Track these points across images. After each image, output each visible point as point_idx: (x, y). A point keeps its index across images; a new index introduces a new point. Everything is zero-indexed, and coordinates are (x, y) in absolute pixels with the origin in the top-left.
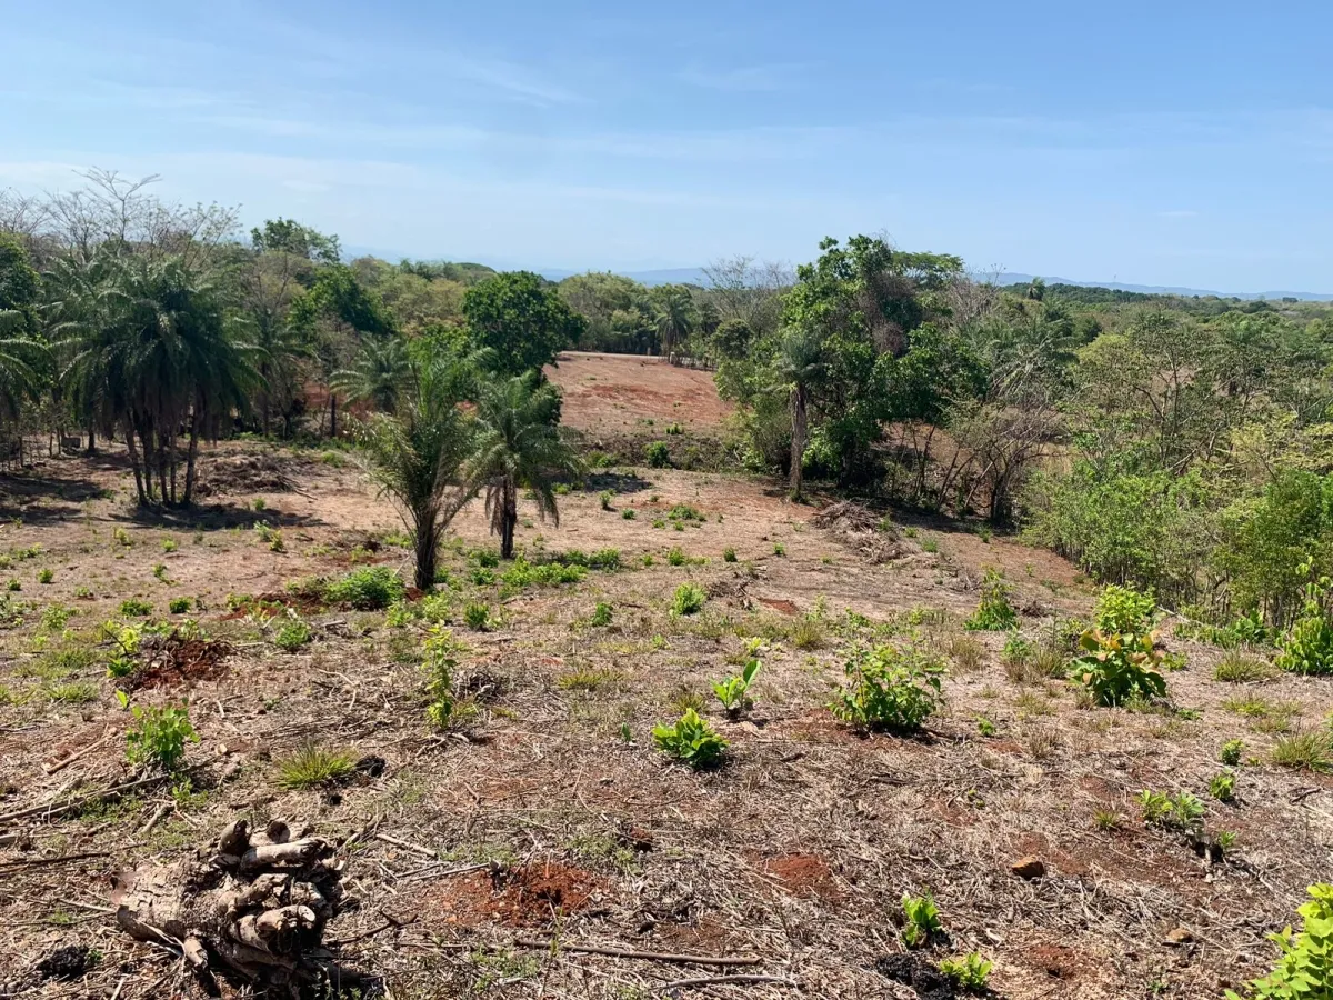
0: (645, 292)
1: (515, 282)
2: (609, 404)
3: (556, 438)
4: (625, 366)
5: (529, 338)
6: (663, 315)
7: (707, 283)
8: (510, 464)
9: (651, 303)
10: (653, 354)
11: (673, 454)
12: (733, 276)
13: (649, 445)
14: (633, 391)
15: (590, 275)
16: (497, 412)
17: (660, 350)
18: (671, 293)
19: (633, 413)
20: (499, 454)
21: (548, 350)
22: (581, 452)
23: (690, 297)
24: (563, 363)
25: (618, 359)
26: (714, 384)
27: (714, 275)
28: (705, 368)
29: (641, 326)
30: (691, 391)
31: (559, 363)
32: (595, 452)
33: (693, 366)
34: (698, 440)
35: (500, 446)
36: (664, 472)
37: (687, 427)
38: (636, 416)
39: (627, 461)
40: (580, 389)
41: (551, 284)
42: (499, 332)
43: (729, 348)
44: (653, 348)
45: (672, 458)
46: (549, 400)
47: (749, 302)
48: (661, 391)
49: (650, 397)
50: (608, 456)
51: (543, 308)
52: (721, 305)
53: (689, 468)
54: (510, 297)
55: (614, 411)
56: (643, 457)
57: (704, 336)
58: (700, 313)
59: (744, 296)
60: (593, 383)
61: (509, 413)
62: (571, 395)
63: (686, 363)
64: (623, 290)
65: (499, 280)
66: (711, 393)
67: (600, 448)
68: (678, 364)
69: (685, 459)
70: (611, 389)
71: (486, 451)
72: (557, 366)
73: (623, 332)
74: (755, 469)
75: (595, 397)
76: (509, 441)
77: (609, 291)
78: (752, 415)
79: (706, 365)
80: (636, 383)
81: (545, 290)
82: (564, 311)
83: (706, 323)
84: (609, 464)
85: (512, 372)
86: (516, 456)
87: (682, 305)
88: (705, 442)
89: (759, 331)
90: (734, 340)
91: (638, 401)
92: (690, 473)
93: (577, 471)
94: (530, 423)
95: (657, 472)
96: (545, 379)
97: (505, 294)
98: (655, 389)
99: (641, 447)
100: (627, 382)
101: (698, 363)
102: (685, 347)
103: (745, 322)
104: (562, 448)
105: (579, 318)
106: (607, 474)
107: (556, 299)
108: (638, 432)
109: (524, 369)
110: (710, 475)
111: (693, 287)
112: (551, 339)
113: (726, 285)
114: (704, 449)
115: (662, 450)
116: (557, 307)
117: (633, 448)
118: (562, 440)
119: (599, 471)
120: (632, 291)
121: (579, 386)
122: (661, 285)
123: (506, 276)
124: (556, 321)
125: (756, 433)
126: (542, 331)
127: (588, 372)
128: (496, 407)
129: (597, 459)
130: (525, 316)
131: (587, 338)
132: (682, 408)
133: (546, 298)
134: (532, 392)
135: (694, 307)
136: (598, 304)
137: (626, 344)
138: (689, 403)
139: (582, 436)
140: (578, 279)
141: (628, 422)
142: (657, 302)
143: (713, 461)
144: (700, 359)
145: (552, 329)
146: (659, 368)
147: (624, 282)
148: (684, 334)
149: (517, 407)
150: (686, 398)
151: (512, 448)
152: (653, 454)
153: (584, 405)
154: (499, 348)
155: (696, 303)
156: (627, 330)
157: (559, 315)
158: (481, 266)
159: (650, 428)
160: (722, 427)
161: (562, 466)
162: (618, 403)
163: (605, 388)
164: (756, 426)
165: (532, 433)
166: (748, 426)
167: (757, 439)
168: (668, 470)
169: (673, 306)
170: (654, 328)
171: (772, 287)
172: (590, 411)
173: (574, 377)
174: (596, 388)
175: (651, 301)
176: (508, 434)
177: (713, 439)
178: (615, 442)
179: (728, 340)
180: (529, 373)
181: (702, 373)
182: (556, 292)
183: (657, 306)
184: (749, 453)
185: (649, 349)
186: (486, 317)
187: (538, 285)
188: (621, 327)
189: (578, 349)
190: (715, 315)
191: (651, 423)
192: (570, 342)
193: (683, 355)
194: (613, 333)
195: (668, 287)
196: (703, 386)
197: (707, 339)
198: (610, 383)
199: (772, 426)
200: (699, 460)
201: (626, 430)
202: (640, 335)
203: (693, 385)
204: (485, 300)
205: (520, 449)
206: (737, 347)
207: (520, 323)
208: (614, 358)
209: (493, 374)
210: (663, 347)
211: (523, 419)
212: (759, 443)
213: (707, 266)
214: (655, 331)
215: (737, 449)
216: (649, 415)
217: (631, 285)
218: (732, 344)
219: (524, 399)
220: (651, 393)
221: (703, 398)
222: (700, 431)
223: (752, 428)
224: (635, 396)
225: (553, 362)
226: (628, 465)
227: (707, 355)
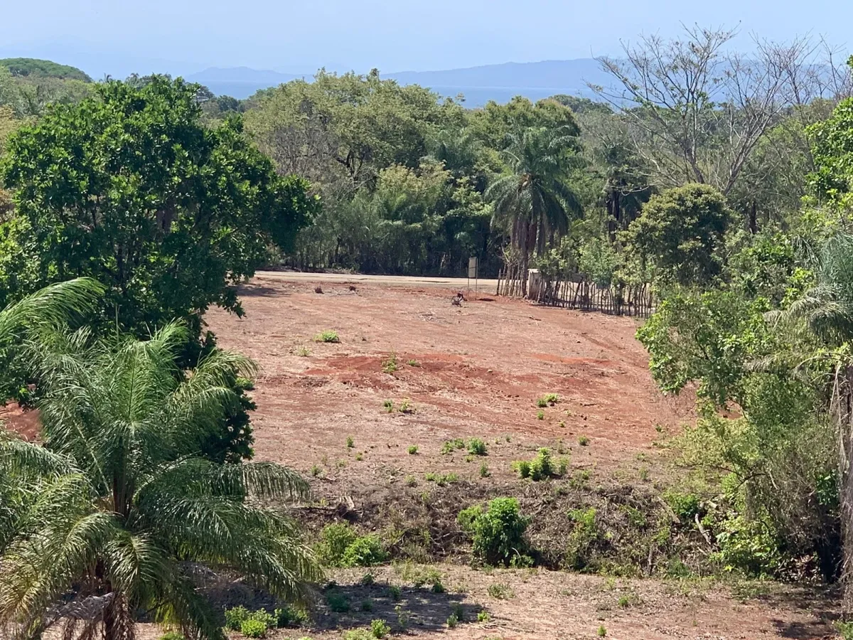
0: (460, 119)
1: (139, 105)
2: (371, 404)
3: (238, 494)
4: (414, 305)
5: (173, 244)
6: (510, 177)
7: (619, 99)
8: (123, 565)
9: (478, 150)
10: (482, 274)
11: (538, 530)
12: (680, 78)
13: (475, 507)
14: (434, 368)
15: (326, 83)
16: (90, 432)
17: (501, 264)
18: (528, 123)
19: (433, 426)
20: (95, 539)
21: (216, 270)
22: (300, 526)
23: (576, 131)
24: (255, 300)
25: (393, 288)
26: (642, 350)
27: (634, 77)
28: (618, 307)
29: (452, 205)
30: (582, 365)
31: (243, 300)
32: (337, 527)
33: (585, 304)
34: (601, 493)
35: (98, 517)
36: (516, 578)
37: (573, 460)
38: (442, 434)
39: (420, 550)
40: (297, 366)
41: (229, 105)
42: (96, 230)
43: (677, 256)
44: (482, 258)
45: (537, 539)
46: (221, 397)
47: (725, 140)
48: (505, 369)
49: (478, 383)
50: (372, 537)
51: (207, 170)
52: (652, 150)
53: (580, 565)
54: (126, 144)
55: (386, 421)
56: (460, 539)
57: (612, 226)
59: (711, 126)
60: (329, 351)
61: (121, 435)
62: (277, 381)
63: (569, 295)
64: (405, 117)
65: (98, 99)
66: (632, 370)
67: (351, 517)
68: (548, 299)
69: (571, 543)
70: (378, 364)
71: (62, 530)
72: (239, 312)
73: (409, 220)
74: (753, 566)
75: (336, 386)
76: (120, 502)
77: (371, 120)
78: (739, 425)
79: (620, 301)
80: (439, 348)
81: (214, 125)
82: (259, 175)
83: (616, 195)
84: (371, 558)
85: (125, 329)
86: (136, 542)
87: (556, 151)
88: (618, 497)
89: (753, 214)
90: (687, 235)
91: (446, 395)
92: (584, 578)
93: (290, 577)
94: (172, 458)
95: (497, 576)
96: (210, 342)
97: (114, 135)
98: (489, 363)
99: (455, 512)
100: (417, 345)
101: (597, 295)
102: (564, 254)
103: (714, 191)
104: (256, 521)
105: (297, 189)
106: (368, 582)
107: (238, 146)
108: (447, 473)
109: (156, 320)
110: (635, 582)
111: (578, 106)
112: (226, 243)
113: (664, 99)
114: (617, 516)
115: (508, 518)
116: (240, 165)
117: (434, 516)
118: (252, 497)
119: (348, 575)
120: (429, 119)
121: (296, 359)
122: (503, 103)
123: (115, 92)
124: (239, 200)
125: (752, 472)
126: (204, 224)
127: (318, 322)
128: (85, 417)
129: (340, 544)
130: (160, 190)
131: (316, 236)
132: (559, 411)
133: (214, 143)
134: (180, 378)
135: (586, 156)
136: (344, 152)
137: (415, 249)
138: (577, 397)
139: (303, 486)
140: (295, 91)
141: (421, 449)
142: (493, 144)
143: (644, 544)
144: (604, 284)
145: (228, 220)
146: (498, 310)
147: (408, 99)
148: (559, 221)
149: (141, 417)
150: (569, 383)
151: (126, 522)
152: (487, 532)
153: (308, 407)
154: (97, 271)
155: (590, 144)
156: (416, 215)
157: (245, 186)
158: (56, 67)
159: (479, 462)
160: (663, 459)
161: (254, 567)
162: (395, 401)
163: (361, 363)
164: (752, 457)
165: (179, 483)
166: (731, 456)
167: (753, 490)
168: (525, 571)
169: (531, 155)
170: (486, 209)
171: (780, 102)
172: (323, 421)
173: (282, 336)
174: (339, 362)
175: (477, 143)
176: (116, 485)
177: (640, 488)
178: (388, 501)
179: (673, 236)
180: (169, 330)
181: (608, 318)
182: (239, 128)
183: (494, 155)
184: (735, 523)
185: (472, 262)
186: (62, 194)
187: (194, 112)
188: (403, 206)
189: (293, 266)
190: (639, 173)
191: (481, 451)
192: (272, 249)
193: (561, 275)
194: (382, 223)
195: (520, 107)
196: (610, 354)
197: (620, 235)
198: (371, 351)
199: (792, 451)
200: (605, 545)
201: (415, 469)
202: (450, 226)
203: (588, 351)
204: (62, 153)
205: (148, 523)
206: (697, 255)
207: (148, 205)
208: (386, 287)
209: (82, 333)
210: (508, 255)
211: (154, 446)
212: (761, 497)
215: (703, 514)
216: (476, 430)
217: (427, 104)
218: (686, 246)
219: (155, 396)
220: (480, 372)
221: (613, 384)
222: (606, 470)
223: (742, 463)
224: (438, 382)
225: (230, 301)
226: (421, 560)
227: (620, 274)
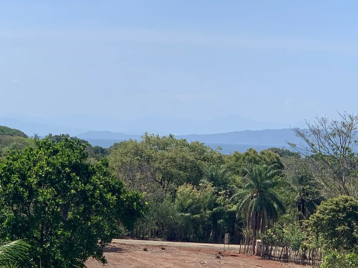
0: (221, 160)
4: (195, 258)
6: (245, 191)
9: (230, 176)
10: (232, 242)
12: (337, 140)
17: (241, 237)
18: (257, 162)
21: (93, 239)
23: (281, 167)
24: (112, 254)
25: (185, 249)
27: (312, 139)
28: (303, 261)
29: (216, 205)
31: (106, 255)
33: (286, 258)
41: (100, 151)
42: (30, 217)
43: (335, 234)
44: (232, 234)
51: (88, 187)
52: (323, 178)
54: (48, 173)
57: (300, 218)
58: (296, 188)
59: (353, 165)
63: (277, 254)
64: (192, 158)
68: (267, 256)
73: (193, 213)
77: (173, 160)
79: (304, 257)
81: (92, 161)
82: (116, 190)
83: (303, 201)
87: (270, 177)
90: (340, 223)
97: (41, 167)
101: (293, 254)
102: (275, 232)
103: (355, 199)
105: (136, 198)
107: (105, 174)
111: (284, 153)
112: (97, 225)
116: (107, 184)
120: (204, 160)
124: (106, 203)
126: (86, 215)
130: (64, 197)
131: (144, 222)
133: (94, 173)
135: (287, 181)
136: (159, 176)
137: (196, 228)
142: (237, 173)
144: (296, 248)
145: (100, 213)
146: (240, 261)
147: (193, 148)
148: (273, 215)
154: (30, 238)
155: (289, 175)
156: (197, 210)
157: (109, 196)
158: (9, 130)
169: (258, 179)
170: (234, 208)
179: (333, 223)
181: (298, 266)
182: (107, 165)
185: (227, 236)
187: (83, 155)
188: (190, 206)
189: (133, 237)
190: (314, 190)
193: (273, 243)
194: (179, 214)
195: (252, 154)
197: (305, 222)
202: (215, 217)
204: (15, 178)
206: (345, 233)
207: (58, 205)
208: (181, 248)
210: (246, 232)
213: (303, 127)
214: (234, 213)
217: (203, 151)
218: (339, 228)
227: (305, 243)
